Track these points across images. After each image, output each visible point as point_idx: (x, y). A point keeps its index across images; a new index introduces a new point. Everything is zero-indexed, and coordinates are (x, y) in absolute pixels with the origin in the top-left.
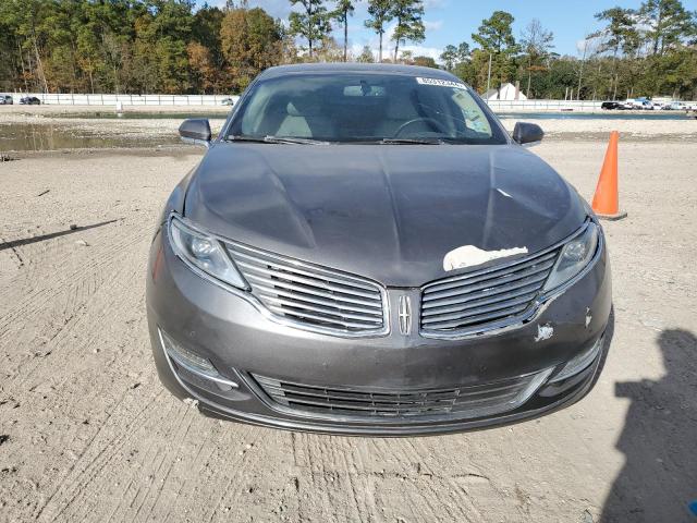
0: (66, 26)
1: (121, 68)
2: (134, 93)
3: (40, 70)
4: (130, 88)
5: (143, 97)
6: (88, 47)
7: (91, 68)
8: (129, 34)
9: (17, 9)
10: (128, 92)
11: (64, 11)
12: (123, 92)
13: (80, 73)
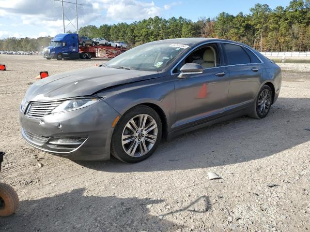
0: (277, 23)
1: (298, 39)
2: (302, 51)
3: (261, 43)
4: (301, 49)
5: (306, 53)
6: (284, 31)
7: (283, 40)
8: (306, 23)
9: (258, 18)
10: (298, 50)
11: (278, 17)
12: (296, 51)
13: (277, 42)
